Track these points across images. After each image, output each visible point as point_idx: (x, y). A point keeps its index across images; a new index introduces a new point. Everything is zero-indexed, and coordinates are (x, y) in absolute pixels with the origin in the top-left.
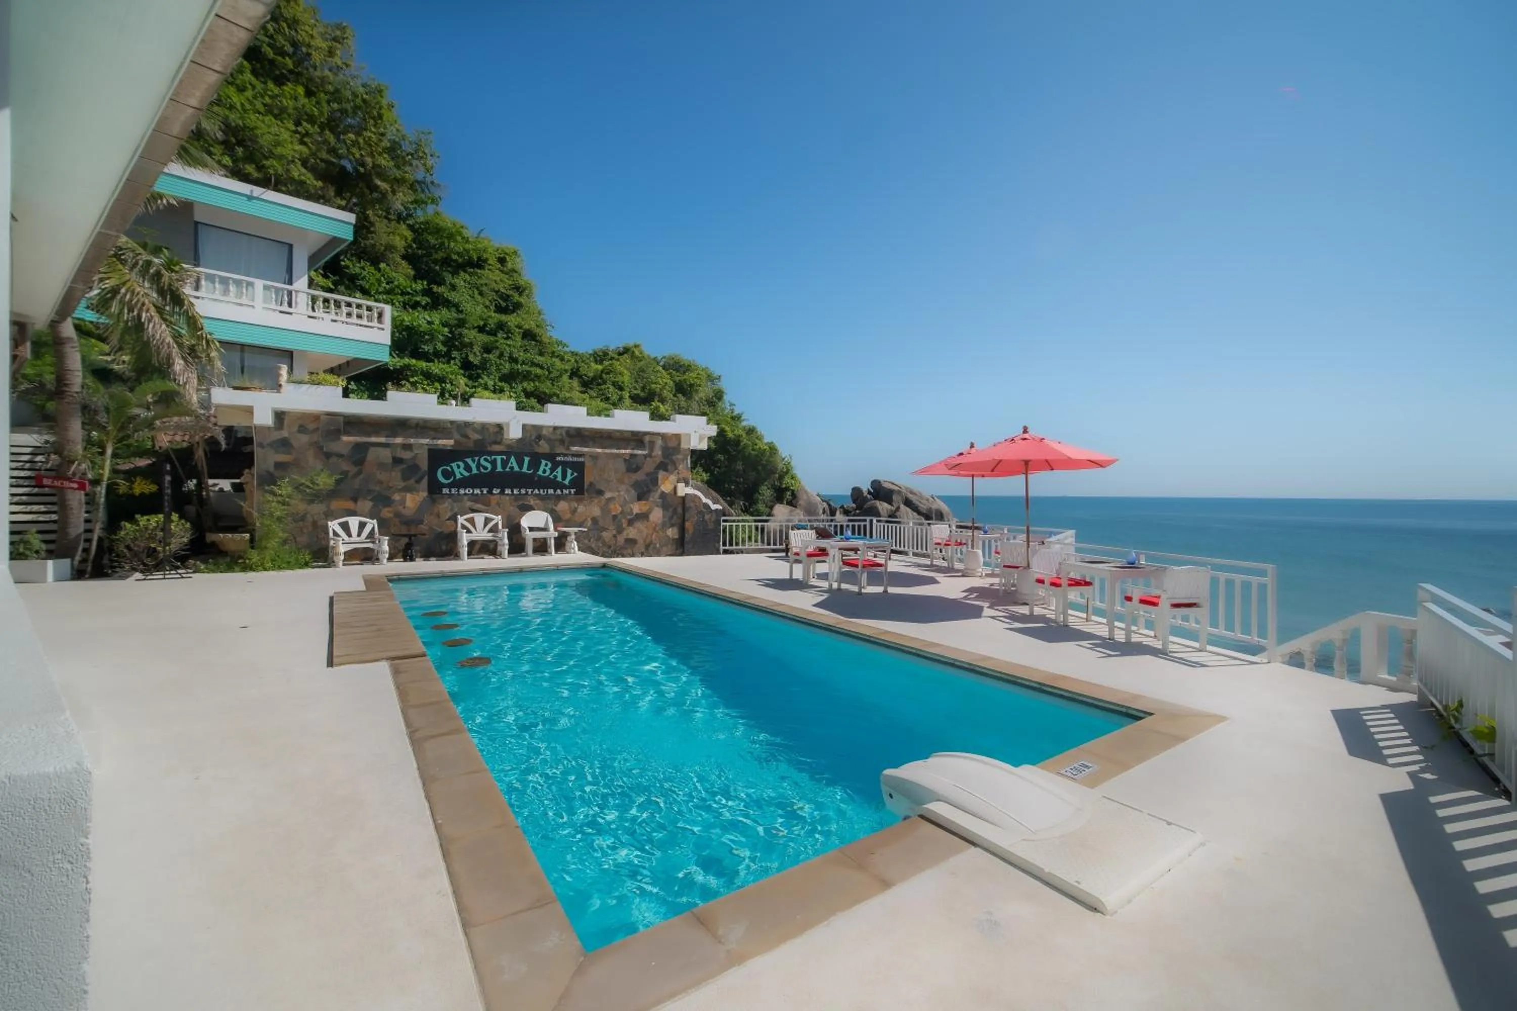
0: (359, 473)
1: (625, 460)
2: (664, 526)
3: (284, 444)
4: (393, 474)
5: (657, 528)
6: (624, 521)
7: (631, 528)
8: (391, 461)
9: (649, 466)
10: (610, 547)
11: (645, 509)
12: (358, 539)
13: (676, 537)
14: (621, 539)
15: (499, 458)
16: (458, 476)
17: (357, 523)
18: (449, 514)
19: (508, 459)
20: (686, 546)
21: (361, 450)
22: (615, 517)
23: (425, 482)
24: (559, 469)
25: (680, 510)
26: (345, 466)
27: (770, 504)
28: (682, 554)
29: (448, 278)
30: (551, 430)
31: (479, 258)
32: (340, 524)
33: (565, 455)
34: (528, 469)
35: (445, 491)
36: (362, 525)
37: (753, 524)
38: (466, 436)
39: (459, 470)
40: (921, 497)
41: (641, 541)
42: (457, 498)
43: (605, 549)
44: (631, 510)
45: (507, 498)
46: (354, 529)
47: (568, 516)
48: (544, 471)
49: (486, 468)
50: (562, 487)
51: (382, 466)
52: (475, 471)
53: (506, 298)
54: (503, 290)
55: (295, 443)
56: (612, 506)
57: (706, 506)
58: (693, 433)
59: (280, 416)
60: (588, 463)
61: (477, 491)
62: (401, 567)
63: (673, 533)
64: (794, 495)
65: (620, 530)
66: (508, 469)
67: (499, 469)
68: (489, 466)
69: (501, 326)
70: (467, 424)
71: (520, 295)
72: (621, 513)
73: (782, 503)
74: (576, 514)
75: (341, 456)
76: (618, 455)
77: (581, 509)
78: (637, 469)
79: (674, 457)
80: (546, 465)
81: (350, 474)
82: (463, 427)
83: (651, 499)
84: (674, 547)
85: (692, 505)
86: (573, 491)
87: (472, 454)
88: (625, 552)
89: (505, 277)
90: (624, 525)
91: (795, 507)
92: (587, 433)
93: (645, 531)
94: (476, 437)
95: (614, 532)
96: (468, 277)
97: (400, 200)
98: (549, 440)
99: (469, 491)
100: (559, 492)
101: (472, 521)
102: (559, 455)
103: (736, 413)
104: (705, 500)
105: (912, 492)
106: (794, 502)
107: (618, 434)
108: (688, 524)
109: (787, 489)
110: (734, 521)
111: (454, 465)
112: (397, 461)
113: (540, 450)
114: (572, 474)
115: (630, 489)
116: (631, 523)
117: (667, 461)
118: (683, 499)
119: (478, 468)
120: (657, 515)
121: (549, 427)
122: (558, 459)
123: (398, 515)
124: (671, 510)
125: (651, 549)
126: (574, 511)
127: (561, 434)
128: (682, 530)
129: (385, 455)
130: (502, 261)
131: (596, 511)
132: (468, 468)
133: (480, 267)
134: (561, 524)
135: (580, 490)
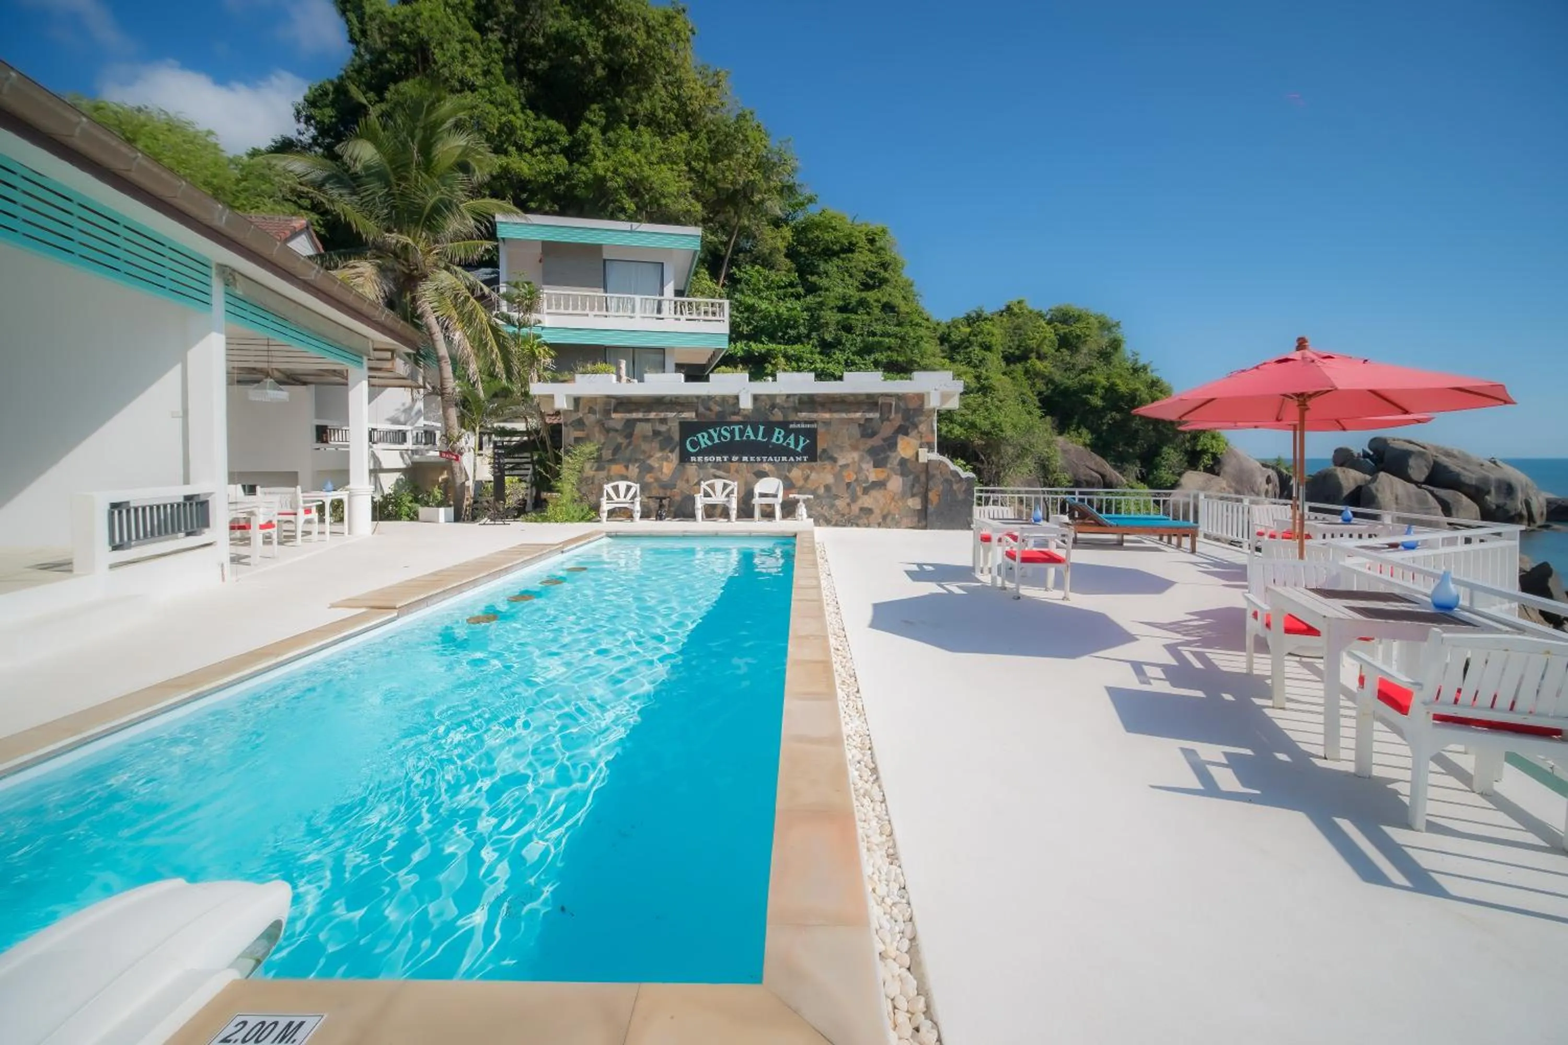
0: (629, 444)
1: (860, 425)
2: (903, 496)
3: (580, 423)
4: (654, 444)
5: (896, 497)
6: (858, 489)
7: (866, 497)
8: (651, 434)
9: (887, 430)
10: (843, 515)
11: (882, 476)
12: (624, 500)
13: (919, 507)
14: (855, 508)
15: (737, 428)
16: (703, 446)
17: (625, 487)
18: (696, 481)
19: (745, 428)
20: (929, 518)
21: (630, 424)
22: (849, 485)
23: (677, 450)
24: (792, 437)
25: (923, 478)
26: (620, 440)
27: (1178, 470)
28: (925, 528)
29: (822, 267)
30: (784, 398)
31: (850, 243)
32: (613, 487)
33: (798, 422)
34: (763, 437)
35: (693, 459)
36: (629, 488)
37: (1042, 496)
38: (709, 409)
39: (703, 440)
40: (1467, 460)
41: (877, 511)
42: (701, 465)
43: (838, 517)
44: (867, 478)
45: (745, 465)
46: (622, 493)
47: (800, 483)
48: (778, 439)
49: (725, 438)
50: (794, 454)
51: (645, 438)
52: (717, 441)
53: (872, 275)
54: (870, 269)
55: (587, 422)
56: (845, 473)
57: (956, 474)
58: (933, 391)
59: (577, 400)
60: (821, 430)
61: (719, 459)
62: (652, 525)
63: (915, 503)
64: (1216, 459)
65: (854, 499)
66: (745, 438)
67: (737, 438)
68: (728, 435)
69: (862, 303)
70: (710, 398)
71: (886, 270)
72: (856, 480)
73: (1196, 469)
74: (809, 481)
75: (617, 431)
76: (852, 420)
77: (813, 476)
78: (874, 434)
79: (916, 419)
80: (779, 433)
81: (623, 446)
82: (707, 400)
83: (889, 466)
84: (916, 519)
85: (937, 472)
86: (805, 458)
87: (713, 425)
88: (860, 522)
89: (873, 257)
90: (859, 493)
91: (1218, 474)
92: (818, 399)
93: (882, 501)
94: (717, 408)
95: (848, 500)
96: (840, 263)
97: (775, 206)
98: (782, 408)
99: (712, 458)
100: (792, 459)
101: (712, 487)
102: (792, 423)
103: (1140, 364)
104: (952, 467)
105: (1448, 454)
106: (1216, 468)
107: (852, 398)
108: (932, 495)
109: (1204, 452)
110: (993, 492)
111: (699, 436)
112: (656, 433)
113: (773, 418)
114: (804, 441)
115: (865, 455)
116: (866, 491)
117: (907, 424)
118: (927, 465)
119: (719, 439)
120: (896, 483)
121: (783, 395)
122: (791, 426)
123: (657, 480)
124: (911, 477)
125: (889, 518)
126: (807, 478)
127: (794, 402)
128: (925, 500)
129: (647, 428)
130: (872, 241)
131: (830, 479)
132: (711, 438)
133: (852, 251)
134: (793, 491)
135: (813, 457)
